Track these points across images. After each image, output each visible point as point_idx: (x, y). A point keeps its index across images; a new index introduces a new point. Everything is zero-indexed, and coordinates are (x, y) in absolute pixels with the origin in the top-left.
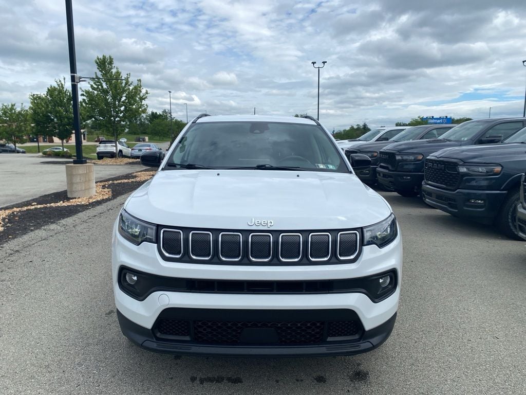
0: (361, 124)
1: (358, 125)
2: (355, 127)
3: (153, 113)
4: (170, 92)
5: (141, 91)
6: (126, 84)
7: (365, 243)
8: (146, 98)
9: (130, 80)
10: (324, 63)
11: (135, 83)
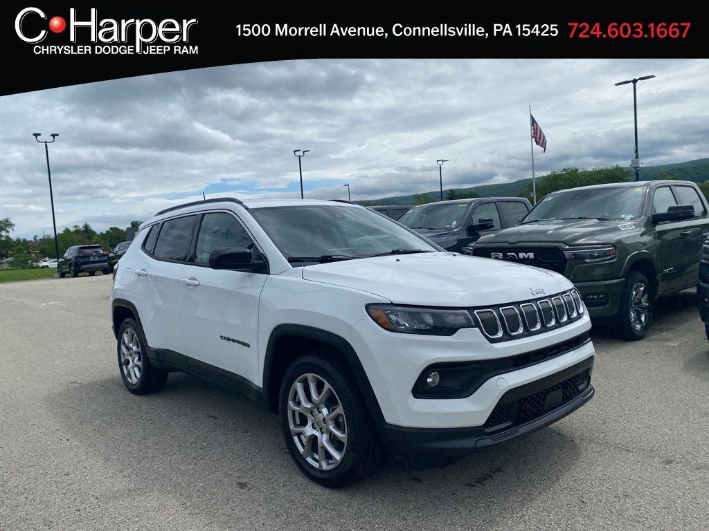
0: (81, 226)
1: (76, 226)
2: (72, 229)
10: (54, 136)
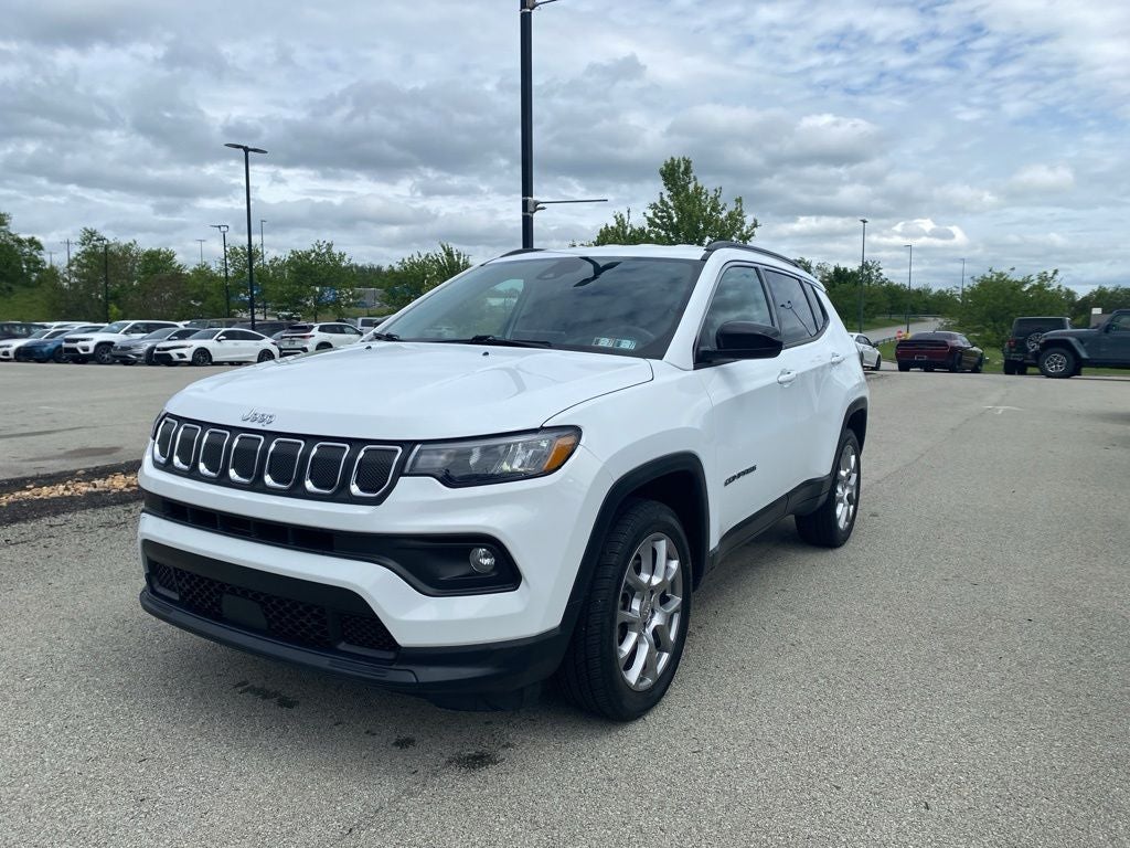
3: (837, 270)
4: (864, 222)
5: (743, 223)
6: (713, 209)
7: (406, 471)
8: (753, 235)
9: (721, 202)
11: (731, 207)
